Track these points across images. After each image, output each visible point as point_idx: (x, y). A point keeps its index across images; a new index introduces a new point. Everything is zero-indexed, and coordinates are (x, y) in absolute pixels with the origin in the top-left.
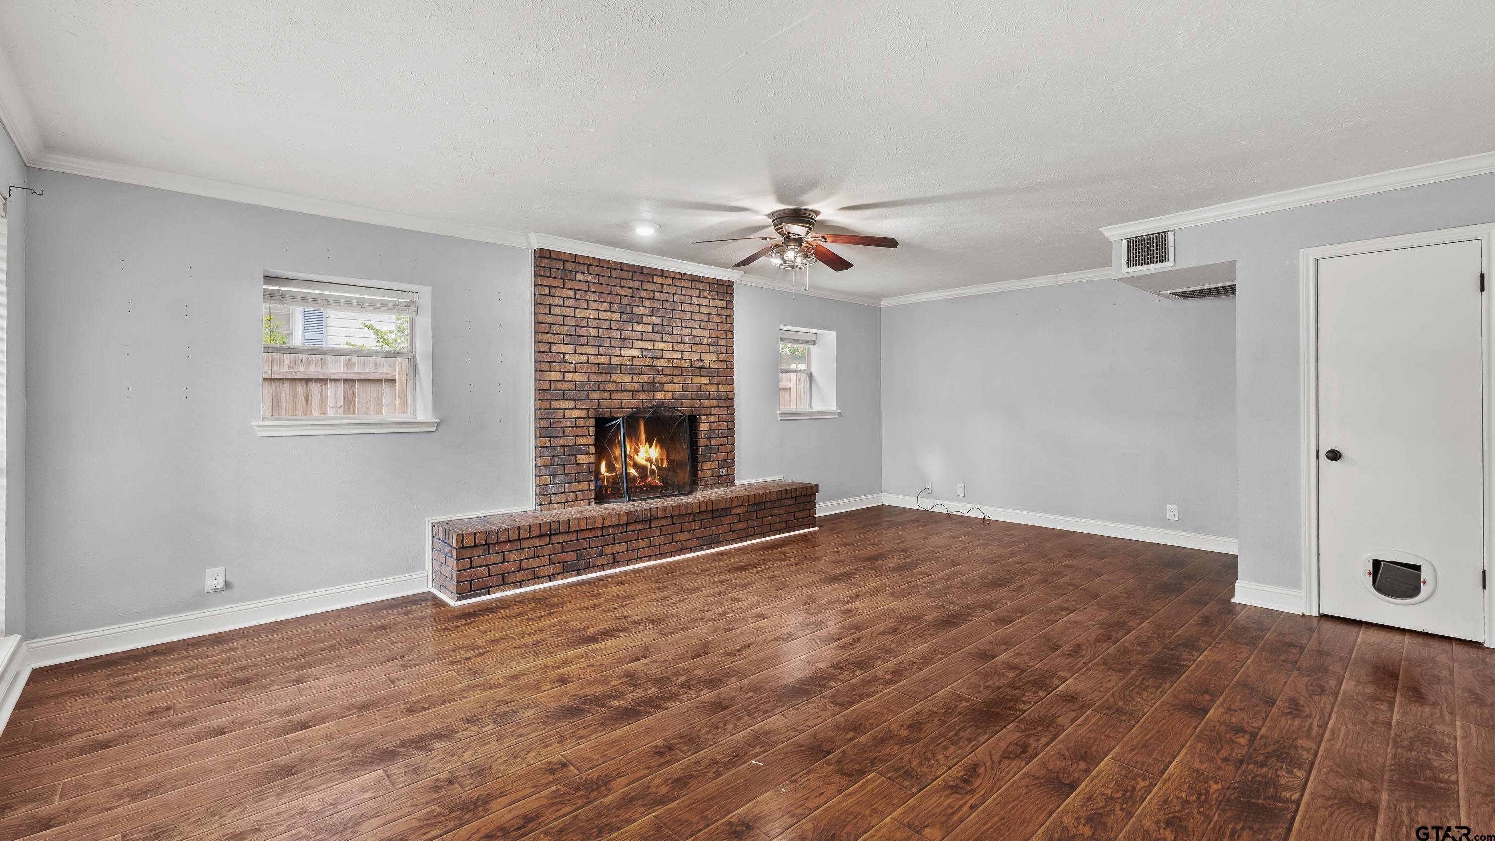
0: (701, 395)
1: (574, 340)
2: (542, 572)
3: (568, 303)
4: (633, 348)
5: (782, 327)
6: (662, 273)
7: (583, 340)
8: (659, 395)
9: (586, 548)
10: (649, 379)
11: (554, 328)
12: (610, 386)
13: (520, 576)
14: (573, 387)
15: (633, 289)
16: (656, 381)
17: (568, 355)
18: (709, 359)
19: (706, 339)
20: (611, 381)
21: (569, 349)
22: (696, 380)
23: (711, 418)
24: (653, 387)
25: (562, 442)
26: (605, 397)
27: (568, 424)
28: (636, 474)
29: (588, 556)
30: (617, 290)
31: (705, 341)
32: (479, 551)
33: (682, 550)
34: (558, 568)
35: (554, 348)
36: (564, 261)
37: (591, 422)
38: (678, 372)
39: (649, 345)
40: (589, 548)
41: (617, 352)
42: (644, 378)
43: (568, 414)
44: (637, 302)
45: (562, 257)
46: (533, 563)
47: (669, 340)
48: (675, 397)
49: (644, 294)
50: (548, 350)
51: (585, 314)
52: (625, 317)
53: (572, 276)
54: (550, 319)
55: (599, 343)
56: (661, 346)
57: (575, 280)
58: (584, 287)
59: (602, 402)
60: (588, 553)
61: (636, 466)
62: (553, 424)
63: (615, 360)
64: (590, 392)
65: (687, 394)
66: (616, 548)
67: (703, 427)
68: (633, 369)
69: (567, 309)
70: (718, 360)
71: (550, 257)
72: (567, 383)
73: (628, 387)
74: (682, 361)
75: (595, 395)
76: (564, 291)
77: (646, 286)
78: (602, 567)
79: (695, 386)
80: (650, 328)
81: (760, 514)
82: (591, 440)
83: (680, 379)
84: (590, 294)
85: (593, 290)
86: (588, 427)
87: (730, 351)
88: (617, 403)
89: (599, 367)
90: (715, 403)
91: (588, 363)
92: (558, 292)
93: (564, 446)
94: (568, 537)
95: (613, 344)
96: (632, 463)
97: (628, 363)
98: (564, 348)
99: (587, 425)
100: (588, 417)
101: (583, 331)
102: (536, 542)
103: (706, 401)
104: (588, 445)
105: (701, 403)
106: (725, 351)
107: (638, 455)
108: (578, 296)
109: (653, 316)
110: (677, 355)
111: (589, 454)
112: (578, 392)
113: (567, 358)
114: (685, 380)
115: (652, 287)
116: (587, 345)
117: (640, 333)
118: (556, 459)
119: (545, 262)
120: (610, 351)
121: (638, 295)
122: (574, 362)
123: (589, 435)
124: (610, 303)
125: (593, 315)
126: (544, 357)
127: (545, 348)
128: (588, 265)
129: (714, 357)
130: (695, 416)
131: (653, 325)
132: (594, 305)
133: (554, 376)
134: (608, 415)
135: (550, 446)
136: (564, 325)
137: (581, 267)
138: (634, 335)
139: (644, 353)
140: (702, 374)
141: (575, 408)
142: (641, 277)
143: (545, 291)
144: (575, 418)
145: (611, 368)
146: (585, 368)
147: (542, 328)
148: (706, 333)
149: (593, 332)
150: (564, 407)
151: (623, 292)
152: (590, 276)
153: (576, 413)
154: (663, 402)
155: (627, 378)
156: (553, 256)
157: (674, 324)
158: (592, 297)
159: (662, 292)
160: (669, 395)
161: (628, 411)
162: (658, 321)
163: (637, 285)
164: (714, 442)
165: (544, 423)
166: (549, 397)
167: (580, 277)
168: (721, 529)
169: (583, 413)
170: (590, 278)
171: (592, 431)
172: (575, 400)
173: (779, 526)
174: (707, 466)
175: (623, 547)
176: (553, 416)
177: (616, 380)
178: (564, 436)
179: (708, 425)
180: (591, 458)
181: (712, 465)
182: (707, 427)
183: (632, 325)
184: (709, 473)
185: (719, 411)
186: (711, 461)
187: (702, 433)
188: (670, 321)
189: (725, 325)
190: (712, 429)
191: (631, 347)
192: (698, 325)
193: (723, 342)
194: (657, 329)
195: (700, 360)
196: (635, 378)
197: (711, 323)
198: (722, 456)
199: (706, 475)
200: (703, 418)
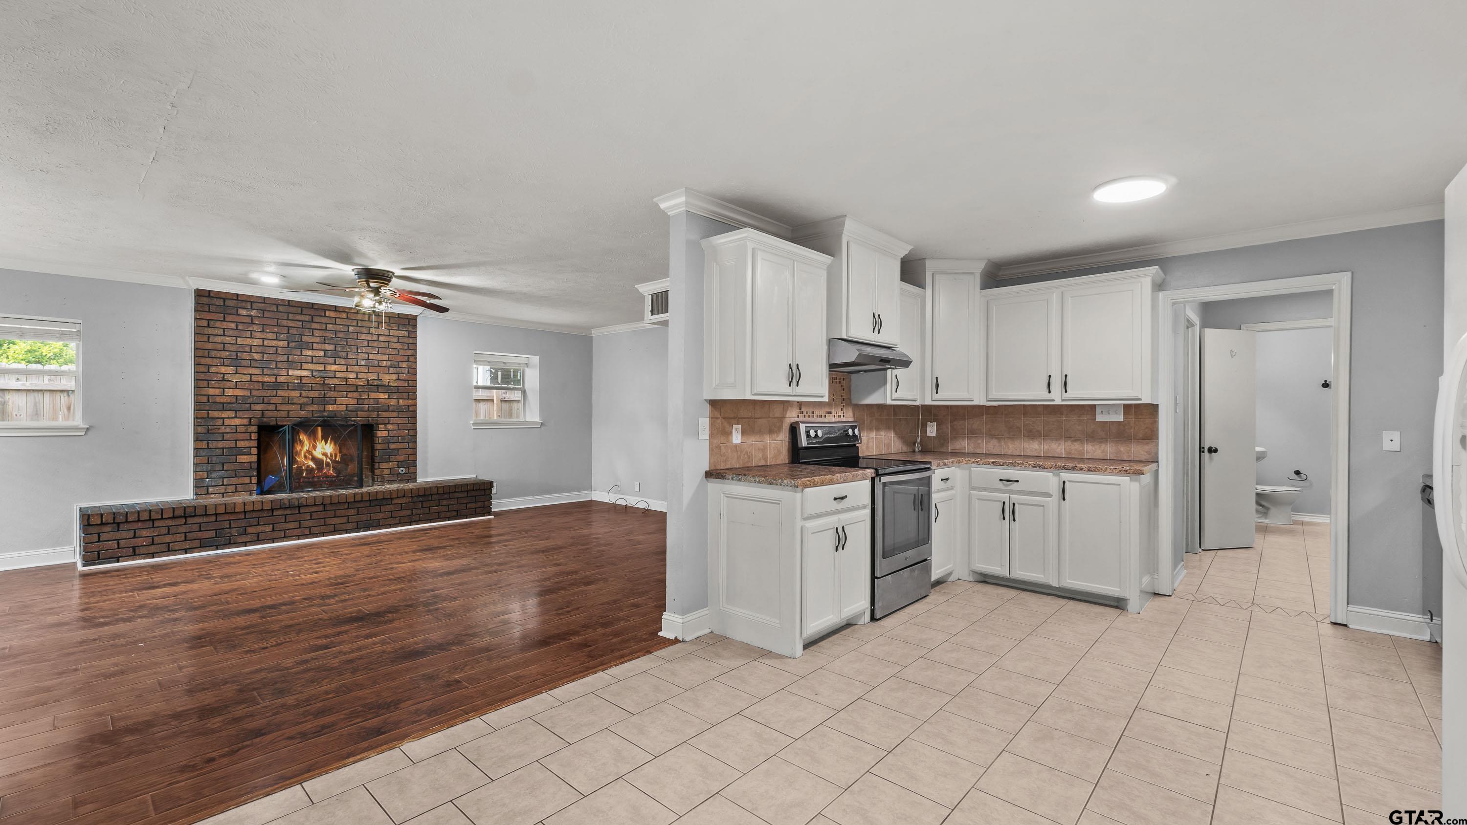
0: (378, 407)
1: (236, 362)
2: (177, 546)
3: (231, 333)
4: (301, 369)
5: (475, 352)
6: (335, 309)
7: (244, 363)
8: (330, 408)
9: (227, 528)
10: (320, 395)
11: (213, 353)
12: (274, 400)
13: (152, 549)
14: (234, 401)
15: (302, 321)
16: (327, 396)
17: (229, 375)
18: (389, 378)
19: (384, 362)
20: (276, 396)
21: (231, 370)
22: (373, 395)
23: (390, 427)
24: (324, 401)
25: (221, 445)
26: (269, 409)
27: (228, 430)
28: (314, 466)
29: (229, 535)
30: (285, 323)
31: (384, 364)
32: (108, 528)
33: (335, 531)
34: (196, 543)
35: (213, 369)
36: (224, 300)
37: (254, 429)
38: (354, 389)
39: (321, 367)
40: (230, 528)
41: (284, 372)
42: (316, 394)
43: (227, 422)
44: (307, 332)
45: (223, 296)
46: (167, 539)
47: (343, 363)
48: (349, 409)
49: (314, 326)
50: (207, 371)
51: (249, 341)
52: (292, 345)
53: (234, 311)
54: (210, 346)
55: (263, 365)
56: (334, 368)
57: (237, 314)
58: (248, 320)
59: (266, 413)
60: (229, 532)
61: (314, 459)
62: (211, 430)
63: (281, 379)
64: (252, 405)
65: (363, 407)
66: (260, 529)
67: (381, 434)
68: (302, 386)
69: (227, 338)
70: (398, 379)
71: (209, 296)
72: (227, 398)
73: (295, 400)
74: (358, 380)
75: (258, 407)
76: (225, 323)
77: (316, 319)
78: (245, 544)
79: (372, 401)
80: (322, 354)
81: (425, 504)
82: (254, 444)
83: (355, 395)
84: (254, 326)
85: (257, 322)
86: (251, 433)
87: (412, 371)
88: (284, 414)
89: (263, 385)
90: (395, 414)
91: (251, 381)
92: (218, 324)
93: (223, 448)
94: (206, 519)
95: (279, 365)
96: (310, 456)
97: (296, 381)
98: (223, 370)
99: (249, 430)
100: (250, 424)
101: (245, 356)
102: (170, 523)
103: (384, 413)
104: (251, 448)
105: (378, 415)
106: (406, 372)
107: (315, 450)
108: (240, 327)
109: (325, 343)
110: (353, 375)
111: (252, 454)
112: (237, 405)
113: (227, 377)
114: (360, 395)
115: (324, 320)
116: (250, 367)
117: (310, 358)
118: (214, 459)
119: (205, 300)
120: (275, 371)
121: (308, 326)
122: (235, 380)
123: (251, 439)
124: (277, 333)
125: (256, 342)
126: (202, 376)
127: (202, 369)
128: (252, 302)
129: (394, 377)
130: (372, 425)
131: (325, 351)
132: (258, 335)
133: (211, 391)
134: (273, 423)
135: (208, 448)
136: (224, 350)
137: (244, 304)
138: (303, 359)
139: (314, 374)
140: (380, 390)
141: (236, 417)
142: (311, 312)
143: (205, 323)
144: (236, 426)
145: (277, 386)
146: (247, 385)
147: (200, 353)
148: (385, 357)
149: (256, 356)
150: (223, 416)
151: (290, 324)
152: (254, 311)
153: (237, 422)
154: (335, 413)
155: (296, 394)
156: (212, 295)
157: (349, 350)
158: (256, 328)
159: (336, 324)
160: (343, 408)
161: (296, 420)
162: (328, 347)
163: (307, 318)
164: (392, 446)
165: (200, 429)
166: (207, 408)
167: (243, 312)
168: (380, 516)
169: (246, 422)
170: (253, 313)
171: (254, 436)
172: (236, 411)
173: (448, 514)
174: (384, 465)
175: (269, 528)
176: (211, 424)
177: (282, 395)
178: (223, 440)
179: (387, 432)
180: (254, 458)
181: (391, 465)
182: (385, 434)
183: (301, 351)
184: (387, 472)
185: (399, 421)
186: (389, 462)
187: (380, 439)
188: (344, 348)
189: (407, 351)
190: (392, 435)
191: (300, 368)
192: (376, 351)
193: (405, 365)
194: (329, 354)
195: (378, 379)
196: (304, 394)
197: (390, 350)
198: (402, 458)
199: (384, 473)
200: (381, 427)
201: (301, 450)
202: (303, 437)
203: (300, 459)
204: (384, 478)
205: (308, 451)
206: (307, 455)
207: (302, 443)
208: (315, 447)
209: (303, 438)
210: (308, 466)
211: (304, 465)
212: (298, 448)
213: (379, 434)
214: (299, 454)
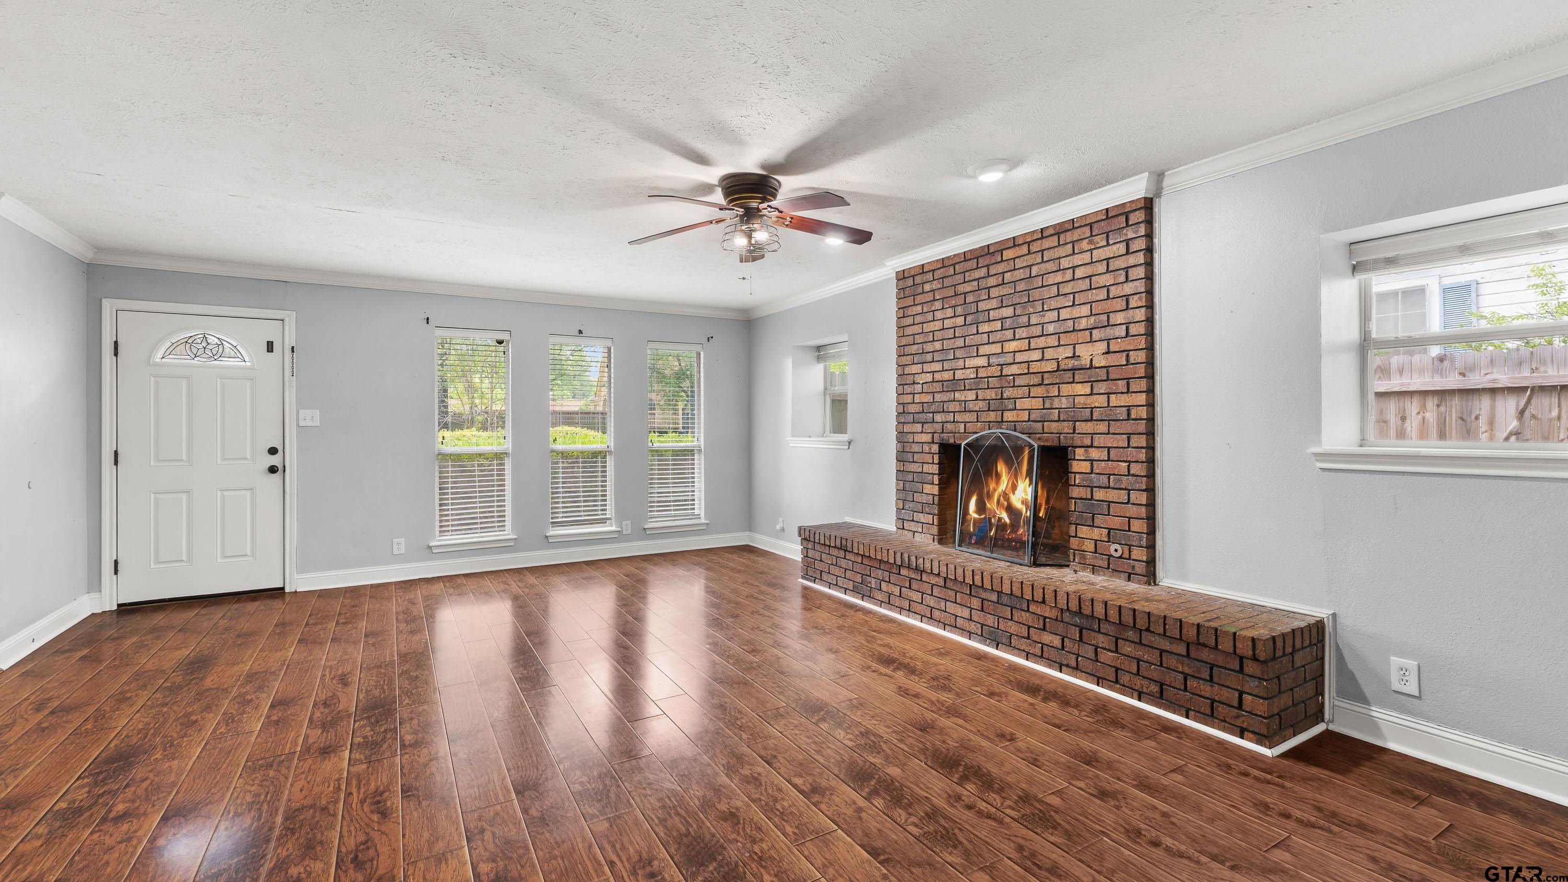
0: (1074, 413)
1: (923, 358)
3: (919, 318)
4: (977, 356)
6: (1014, 243)
7: (927, 357)
8: (1008, 416)
10: (996, 395)
11: (908, 350)
12: (952, 407)
14: (921, 409)
15: (979, 279)
16: (1005, 396)
17: (917, 376)
18: (1092, 352)
19: (1084, 321)
20: (954, 401)
21: (919, 368)
22: (1067, 389)
23: (1094, 454)
24: (1000, 404)
25: (912, 467)
26: (948, 421)
27: (917, 449)
28: (1007, 521)
30: (962, 288)
31: (1083, 324)
35: (908, 370)
36: (914, 276)
37: (935, 448)
38: (1036, 380)
39: (998, 349)
41: (961, 364)
42: (993, 394)
43: (916, 438)
44: (983, 295)
45: (913, 273)
47: (1024, 335)
48: (1033, 417)
49: (991, 281)
50: (903, 373)
51: (934, 327)
52: (969, 320)
53: (921, 289)
54: (906, 341)
55: (943, 357)
56: (1012, 346)
57: (923, 292)
58: (931, 297)
59: (946, 425)
60: (870, 583)
61: (1010, 509)
62: (907, 448)
63: (959, 374)
64: (934, 414)
65: (1051, 414)
67: (1079, 467)
68: (978, 383)
69: (916, 327)
70: (1108, 353)
71: (906, 276)
72: (916, 405)
73: (971, 406)
74: (1044, 363)
75: (938, 418)
77: (993, 270)
79: (1064, 401)
80: (999, 326)
82: (937, 469)
83: (1041, 391)
84: (936, 303)
85: (937, 297)
86: (934, 454)
88: (961, 427)
89: (943, 385)
90: (1101, 426)
91: (933, 381)
92: (912, 311)
93: (914, 472)
95: (957, 355)
96: (1006, 503)
97: (973, 376)
98: (913, 369)
99: (933, 450)
100: (933, 442)
101: (929, 347)
103: (1084, 424)
104: (934, 474)
105: (1074, 429)
107: (1014, 494)
108: (925, 309)
109: (1002, 307)
110: (1036, 355)
111: (933, 484)
112: (924, 415)
113: (916, 378)
114: (1048, 391)
115: (1001, 267)
116: (933, 361)
117: (986, 335)
118: (908, 485)
119: (903, 283)
120: (954, 364)
121: (985, 285)
122: (921, 382)
123: (933, 463)
124: (956, 307)
125: (937, 326)
126: (901, 380)
127: (901, 371)
128: (934, 271)
129: (1103, 347)
130: (1065, 449)
131: (1002, 319)
132: (940, 315)
133: (906, 399)
134: (951, 441)
135: (905, 471)
136: (914, 344)
137: (930, 276)
138: (980, 339)
139: (991, 361)
140: (1077, 379)
141: (922, 431)
142: (988, 260)
143: (903, 312)
144: (923, 443)
145: (954, 385)
146: (930, 387)
147: (900, 351)
149: (938, 346)
150: (914, 430)
151: (967, 288)
152: (934, 282)
153: (923, 438)
154: (1015, 426)
155: (971, 395)
157: (1031, 310)
158: (937, 306)
159: (1015, 269)
160: (1025, 416)
162: (1006, 312)
163: (984, 272)
164: (1099, 494)
166: (905, 420)
167: (927, 287)
169: (930, 438)
170: (934, 285)
171: (936, 459)
172: (923, 423)
174: (1084, 531)
176: (907, 440)
177: (959, 399)
178: (914, 462)
179: (1088, 463)
180: (936, 490)
181: (1096, 533)
182: (1085, 467)
183: (977, 327)
184: (1089, 546)
185: (1110, 441)
186: (1093, 526)
187: (1077, 476)
188: (1025, 308)
189: (1125, 285)
190: (1097, 471)
191: (975, 355)
192: (1069, 301)
193: (1119, 318)
194: (1008, 323)
195: (1074, 356)
196: (981, 394)
197: (1094, 291)
198: (1116, 522)
199: (1084, 548)
200: (1080, 453)
201: (995, 490)
202: (1001, 467)
203: (991, 505)
204: (1084, 557)
205: (1005, 495)
206: (1002, 499)
207: (998, 477)
208: (1014, 488)
209: (1001, 470)
210: (1000, 519)
211: (994, 516)
212: (992, 485)
213: (1076, 466)
214: (990, 496)
